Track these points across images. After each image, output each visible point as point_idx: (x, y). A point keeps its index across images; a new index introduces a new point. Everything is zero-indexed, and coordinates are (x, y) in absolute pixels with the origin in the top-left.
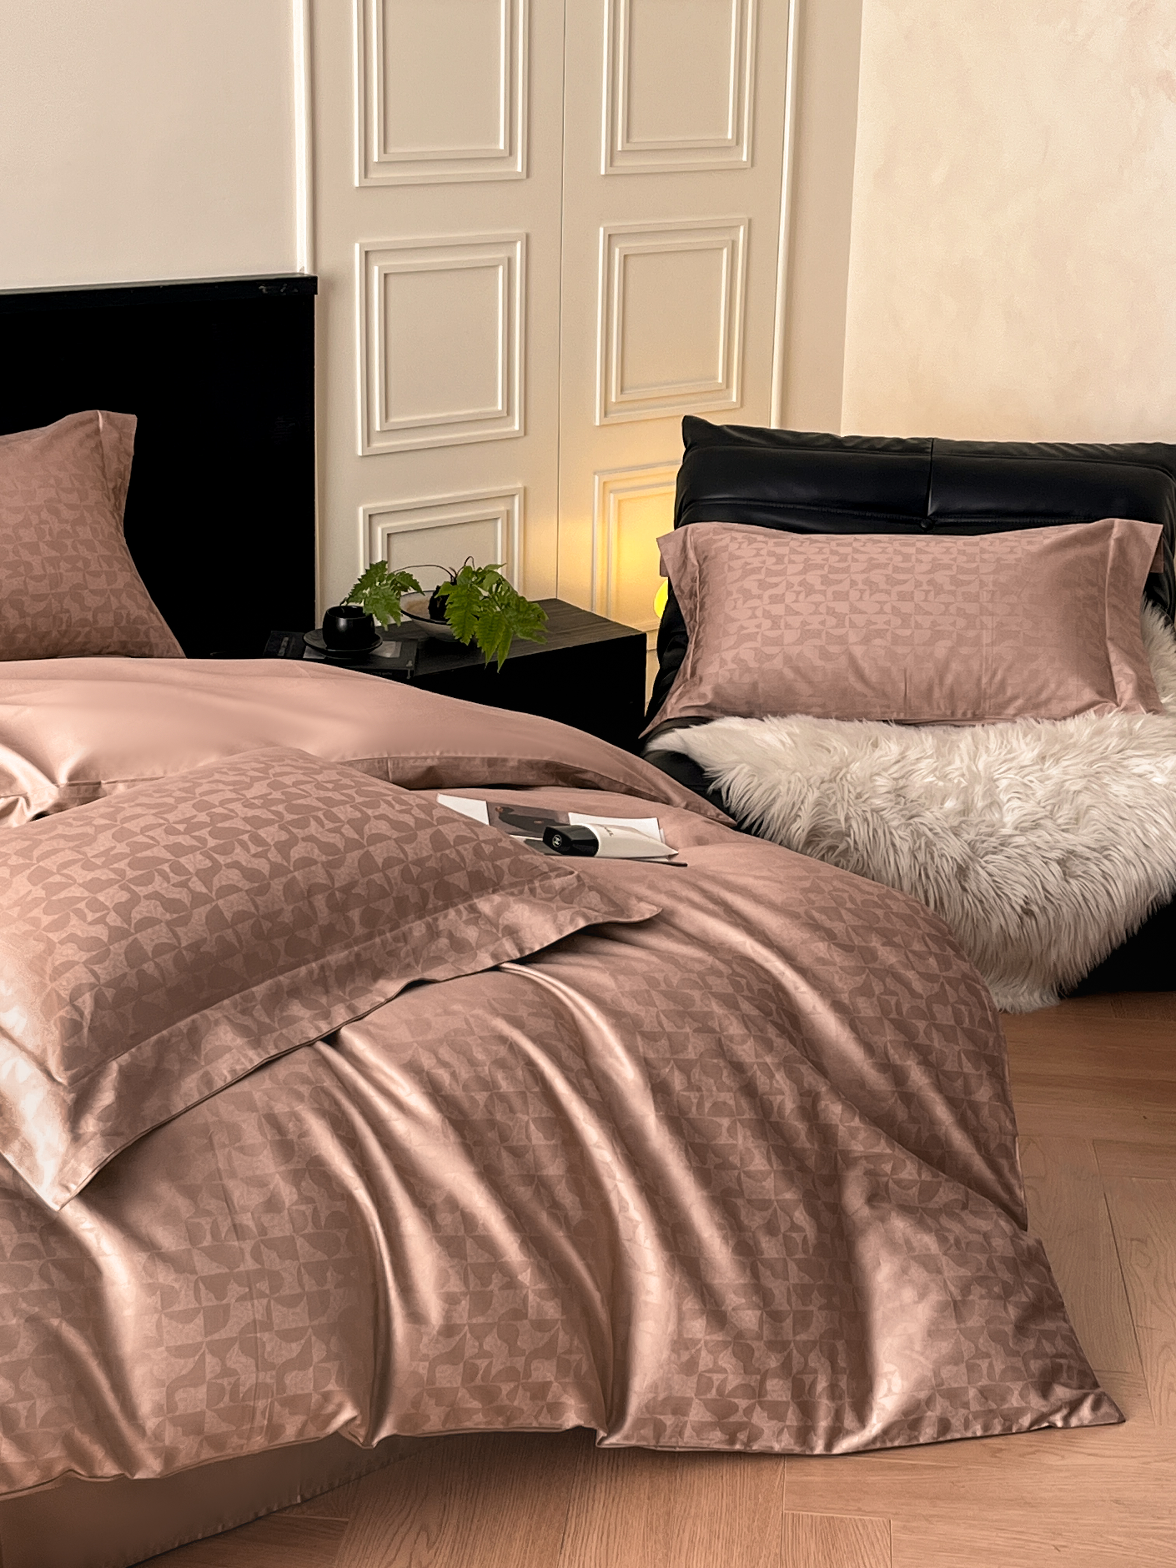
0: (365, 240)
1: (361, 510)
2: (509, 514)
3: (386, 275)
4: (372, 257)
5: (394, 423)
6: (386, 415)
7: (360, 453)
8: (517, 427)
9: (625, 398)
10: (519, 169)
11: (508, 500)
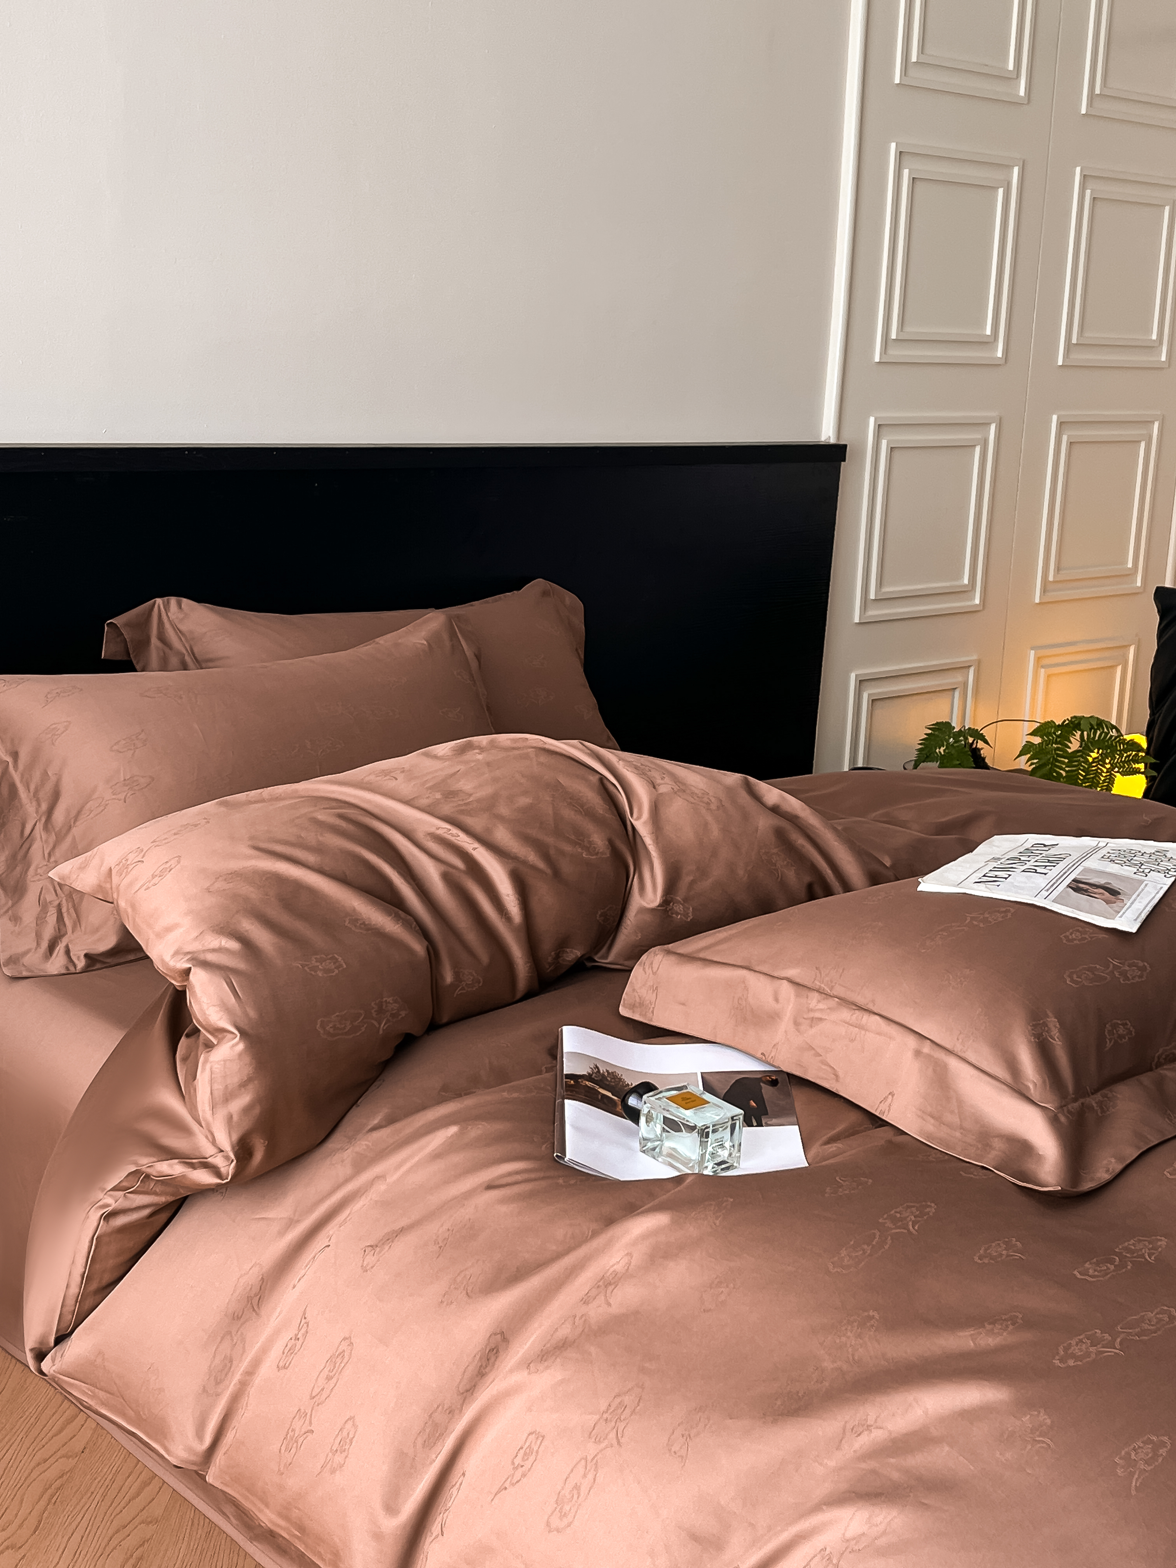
0: (878, 415)
1: (853, 676)
2: (965, 684)
3: (892, 448)
4: (884, 430)
5: (885, 593)
6: (880, 583)
7: (857, 620)
8: (977, 601)
9: (1060, 577)
10: (999, 354)
11: (964, 670)
